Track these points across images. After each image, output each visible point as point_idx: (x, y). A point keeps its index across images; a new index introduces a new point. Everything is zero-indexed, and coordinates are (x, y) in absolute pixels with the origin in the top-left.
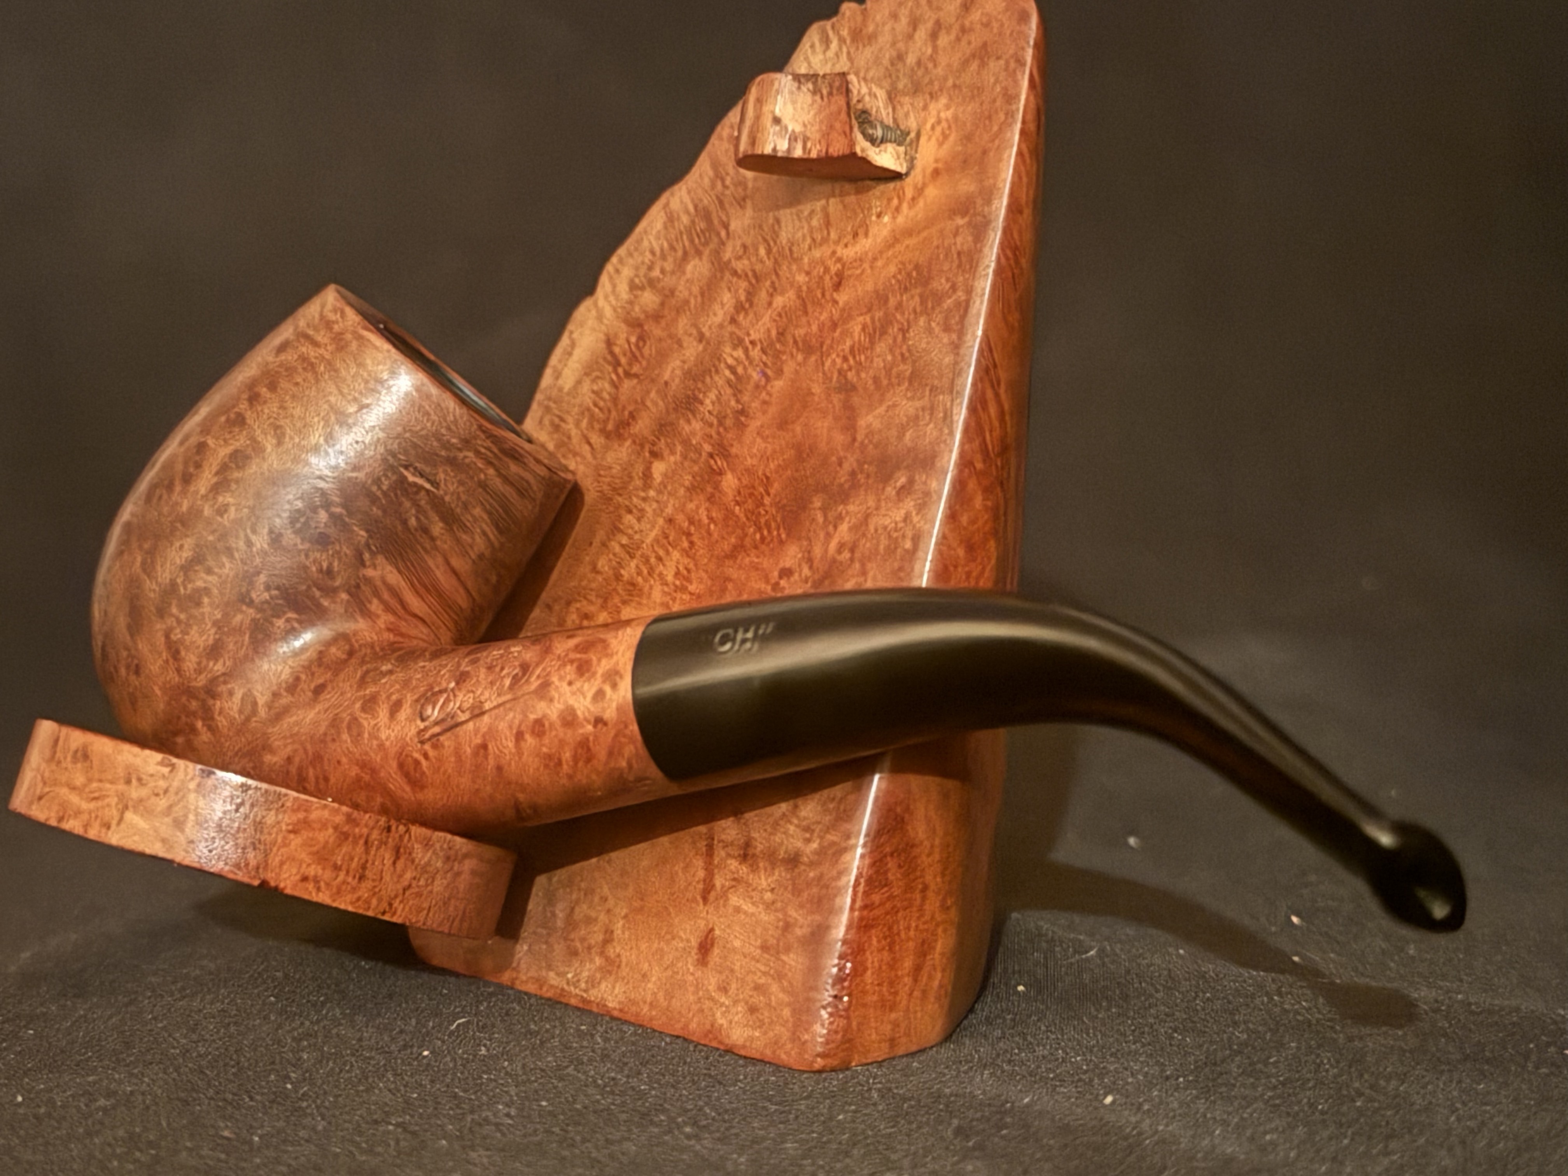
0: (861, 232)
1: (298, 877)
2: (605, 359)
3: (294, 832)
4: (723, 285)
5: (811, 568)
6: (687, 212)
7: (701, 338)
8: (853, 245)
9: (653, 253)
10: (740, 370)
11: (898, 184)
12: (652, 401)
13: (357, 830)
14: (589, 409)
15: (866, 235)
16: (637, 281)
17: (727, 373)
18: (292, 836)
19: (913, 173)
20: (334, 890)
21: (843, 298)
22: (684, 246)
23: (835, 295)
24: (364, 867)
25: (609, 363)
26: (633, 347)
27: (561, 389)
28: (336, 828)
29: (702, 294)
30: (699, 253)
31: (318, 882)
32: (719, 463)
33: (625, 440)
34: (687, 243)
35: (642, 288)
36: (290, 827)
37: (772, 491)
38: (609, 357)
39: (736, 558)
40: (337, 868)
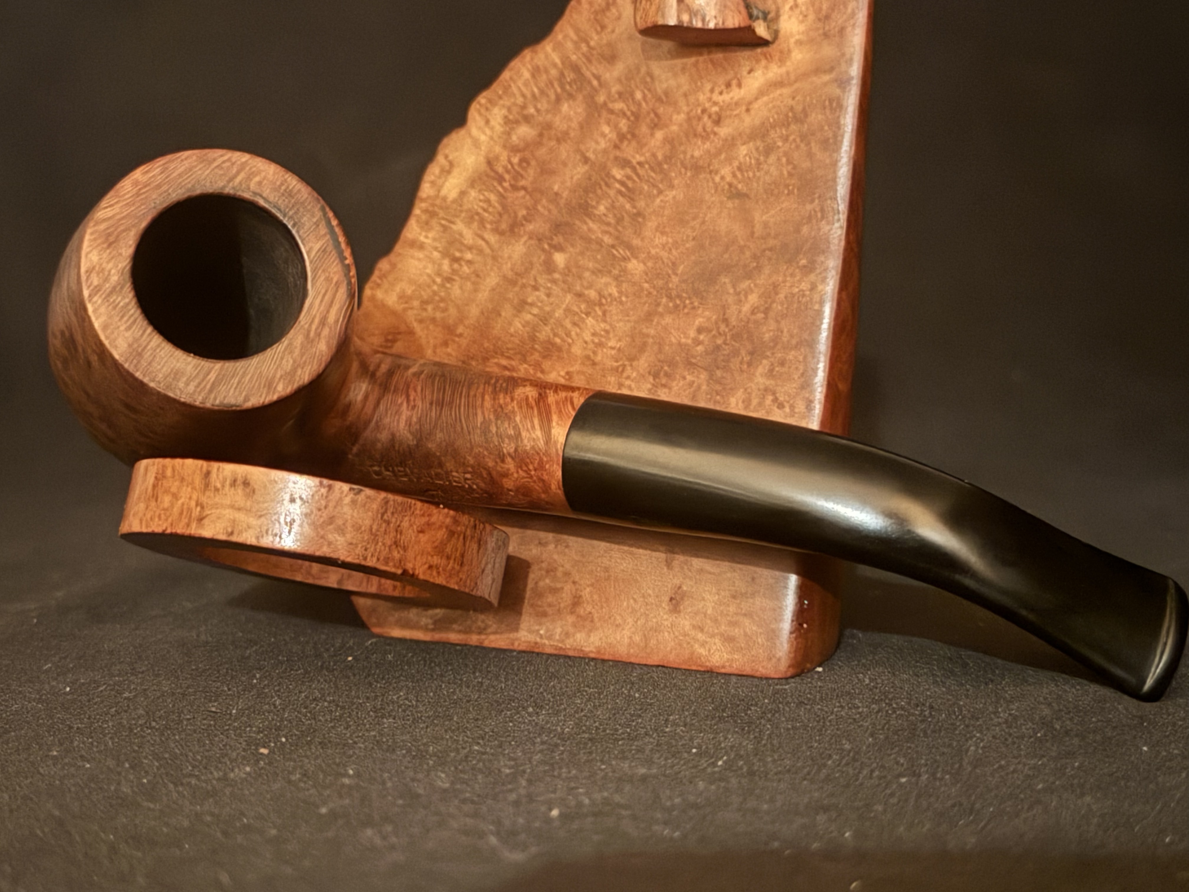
0: (734, 82)
1: (426, 566)
2: (487, 176)
3: (422, 531)
4: (602, 121)
5: (727, 326)
6: (555, 65)
7: (586, 160)
8: (728, 93)
9: (524, 96)
10: (630, 184)
11: (765, 49)
12: (544, 207)
13: (459, 529)
14: (478, 214)
15: (739, 85)
16: (511, 117)
17: (617, 185)
18: (421, 535)
19: (777, 43)
20: (448, 574)
21: (724, 131)
22: (556, 91)
23: (716, 129)
24: (462, 556)
25: (494, 179)
26: (516, 167)
27: (444, 199)
28: (447, 527)
29: (582, 127)
30: (571, 96)
31: (438, 569)
32: (621, 252)
33: (520, 236)
34: (559, 90)
35: (517, 122)
36: (419, 529)
37: (679, 272)
38: (492, 174)
39: (652, 321)
40: (448, 558)
